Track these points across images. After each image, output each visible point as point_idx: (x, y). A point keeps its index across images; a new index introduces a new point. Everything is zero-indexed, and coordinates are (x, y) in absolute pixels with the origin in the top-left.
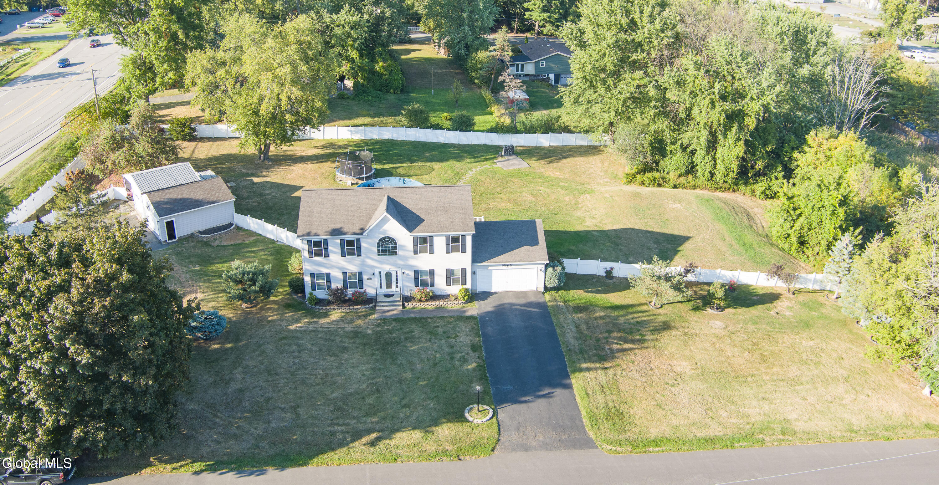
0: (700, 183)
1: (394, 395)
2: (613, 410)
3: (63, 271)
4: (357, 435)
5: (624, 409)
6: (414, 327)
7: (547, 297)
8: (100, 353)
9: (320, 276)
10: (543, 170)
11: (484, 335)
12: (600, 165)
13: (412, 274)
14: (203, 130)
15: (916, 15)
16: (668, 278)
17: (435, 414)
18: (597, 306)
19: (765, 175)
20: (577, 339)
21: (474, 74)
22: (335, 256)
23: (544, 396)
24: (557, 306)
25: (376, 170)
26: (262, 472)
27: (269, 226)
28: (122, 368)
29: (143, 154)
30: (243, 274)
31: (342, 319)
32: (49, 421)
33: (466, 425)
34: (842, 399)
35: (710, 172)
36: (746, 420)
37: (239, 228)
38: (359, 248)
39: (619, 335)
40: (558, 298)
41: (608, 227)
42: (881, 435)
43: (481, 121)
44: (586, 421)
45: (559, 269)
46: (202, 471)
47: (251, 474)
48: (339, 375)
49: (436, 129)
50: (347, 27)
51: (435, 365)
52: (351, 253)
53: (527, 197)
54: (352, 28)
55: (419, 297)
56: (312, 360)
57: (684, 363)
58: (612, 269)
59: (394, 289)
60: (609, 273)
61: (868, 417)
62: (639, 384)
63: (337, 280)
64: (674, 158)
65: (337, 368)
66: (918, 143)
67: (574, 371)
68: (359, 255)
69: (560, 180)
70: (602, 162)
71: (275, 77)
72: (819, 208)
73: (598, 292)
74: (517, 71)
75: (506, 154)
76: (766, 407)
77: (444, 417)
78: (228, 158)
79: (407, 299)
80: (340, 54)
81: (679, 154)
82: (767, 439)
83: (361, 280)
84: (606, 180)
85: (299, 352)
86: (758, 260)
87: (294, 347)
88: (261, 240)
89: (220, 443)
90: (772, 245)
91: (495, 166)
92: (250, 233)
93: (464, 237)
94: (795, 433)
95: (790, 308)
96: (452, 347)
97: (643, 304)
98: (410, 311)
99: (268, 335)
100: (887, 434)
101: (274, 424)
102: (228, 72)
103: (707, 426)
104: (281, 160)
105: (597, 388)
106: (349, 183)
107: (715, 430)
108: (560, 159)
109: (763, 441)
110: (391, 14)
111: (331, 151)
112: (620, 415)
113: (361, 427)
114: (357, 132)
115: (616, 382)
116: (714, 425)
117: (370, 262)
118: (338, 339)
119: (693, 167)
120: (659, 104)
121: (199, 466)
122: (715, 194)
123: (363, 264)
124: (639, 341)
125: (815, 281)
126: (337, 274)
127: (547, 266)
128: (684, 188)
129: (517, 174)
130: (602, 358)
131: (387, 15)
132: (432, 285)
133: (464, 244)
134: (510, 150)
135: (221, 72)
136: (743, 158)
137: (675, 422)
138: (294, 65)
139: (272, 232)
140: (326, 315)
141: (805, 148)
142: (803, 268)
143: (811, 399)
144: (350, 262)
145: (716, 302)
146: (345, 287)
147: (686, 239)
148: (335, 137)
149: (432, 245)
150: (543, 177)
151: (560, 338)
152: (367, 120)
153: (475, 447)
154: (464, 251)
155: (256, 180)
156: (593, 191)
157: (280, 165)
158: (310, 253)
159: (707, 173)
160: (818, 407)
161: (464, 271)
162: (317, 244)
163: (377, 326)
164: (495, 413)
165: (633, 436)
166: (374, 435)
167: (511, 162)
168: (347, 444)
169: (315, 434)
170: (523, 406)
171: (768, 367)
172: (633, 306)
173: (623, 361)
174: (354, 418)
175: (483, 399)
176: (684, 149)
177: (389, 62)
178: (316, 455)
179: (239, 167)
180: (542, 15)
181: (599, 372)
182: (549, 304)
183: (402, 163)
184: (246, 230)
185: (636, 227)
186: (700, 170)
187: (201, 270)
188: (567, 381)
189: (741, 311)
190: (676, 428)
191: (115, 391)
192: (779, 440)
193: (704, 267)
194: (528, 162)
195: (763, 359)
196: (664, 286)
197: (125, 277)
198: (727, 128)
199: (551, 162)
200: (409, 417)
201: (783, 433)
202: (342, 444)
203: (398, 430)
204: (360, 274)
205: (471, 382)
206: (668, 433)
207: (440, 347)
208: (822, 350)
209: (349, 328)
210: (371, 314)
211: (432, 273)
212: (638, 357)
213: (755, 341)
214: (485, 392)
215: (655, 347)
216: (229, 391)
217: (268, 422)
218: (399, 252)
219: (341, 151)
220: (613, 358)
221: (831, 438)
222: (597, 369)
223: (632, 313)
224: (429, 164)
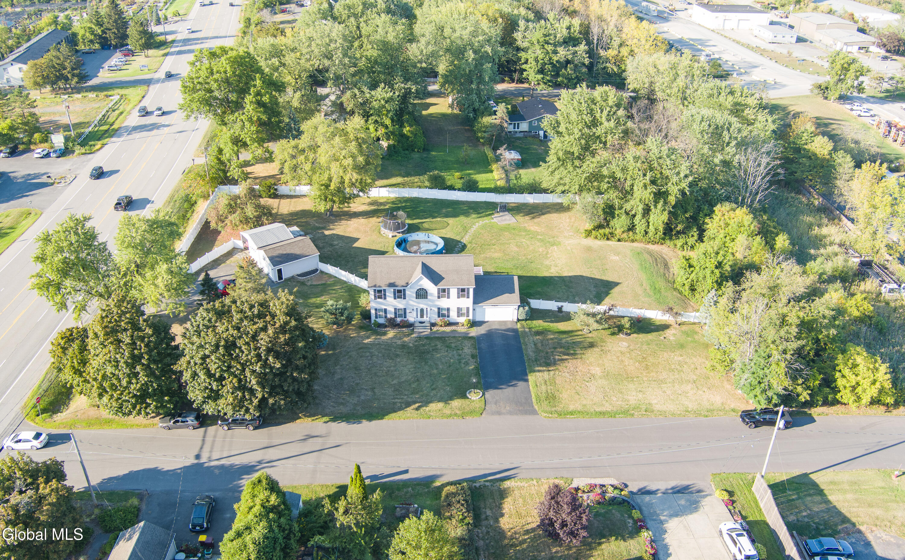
0: (638, 238)
1: (427, 383)
2: (550, 395)
3: (262, 320)
4: (408, 405)
5: (557, 394)
6: (438, 343)
7: (519, 325)
8: (284, 362)
9: (381, 310)
10: (526, 225)
11: (479, 349)
12: (568, 220)
13: (436, 310)
14: (283, 189)
15: (858, 74)
16: (594, 315)
17: (450, 394)
18: (550, 331)
19: (684, 233)
20: (534, 352)
21: (479, 135)
22: (390, 299)
23: (512, 386)
24: (524, 331)
25: (409, 224)
26: (360, 423)
27: (343, 272)
28: (293, 370)
29: (252, 217)
30: (336, 310)
31: (395, 337)
32: (260, 396)
33: (467, 400)
34: (687, 393)
35: (645, 231)
36: (626, 403)
37: (322, 272)
38: (405, 295)
39: (561, 350)
40: (526, 326)
41: (566, 274)
42: (703, 414)
43: (484, 179)
44: (534, 400)
45: (527, 308)
46: (328, 422)
47: (354, 423)
48: (395, 371)
49: (450, 190)
50: (383, 102)
51: (450, 366)
52: (400, 297)
53: (513, 248)
54: (386, 102)
55: (440, 324)
56: (379, 362)
57: (597, 369)
58: (562, 306)
59: (425, 319)
60: (560, 309)
61: (699, 404)
62: (568, 380)
63: (391, 313)
64: (620, 219)
65: (394, 366)
66: (816, 203)
67: (530, 372)
68: (405, 298)
69: (538, 233)
70: (570, 218)
71: (341, 166)
72: (704, 269)
73: (552, 322)
74: (514, 128)
75: (501, 211)
76: (640, 396)
77: (455, 396)
78: (305, 213)
79: (433, 325)
80: (376, 121)
81: (624, 217)
82: (636, 413)
83: (405, 313)
84: (570, 234)
85: (371, 357)
86: (661, 301)
87: (368, 354)
88: (338, 281)
89: (334, 407)
90: (675, 289)
91: (492, 221)
92: (330, 276)
93: (468, 289)
94: (653, 411)
95: (674, 335)
96: (460, 355)
97: (579, 330)
98: (435, 333)
99: (352, 346)
100: (706, 413)
101: (362, 398)
102: (307, 158)
103: (603, 405)
104: (341, 216)
105: (543, 382)
106: (390, 236)
107: (607, 407)
108: (540, 215)
109: (633, 415)
110: (416, 90)
111: (375, 207)
112: (554, 397)
113: (409, 400)
114: (393, 192)
115: (554, 378)
116: (607, 405)
117: (411, 303)
118: (393, 350)
119: (633, 226)
120: (611, 180)
121: (326, 419)
122: (647, 246)
123: (407, 304)
124: (572, 354)
125: (695, 317)
126: (391, 309)
127: (519, 306)
128: (625, 241)
129: (507, 228)
130: (548, 365)
131: (413, 91)
132: (448, 316)
133: (468, 293)
134: (505, 208)
135: (302, 158)
136: (667, 223)
137: (585, 402)
138: (354, 157)
139: (345, 276)
140: (385, 334)
141: (714, 216)
142: (692, 306)
143: (669, 392)
144: (399, 302)
145: (625, 330)
146: (396, 317)
147: (617, 284)
148: (377, 195)
149: (449, 293)
150: (525, 230)
151: (524, 352)
152: (399, 180)
153: (472, 412)
154: (468, 297)
155: (327, 233)
156: (559, 243)
157: (341, 220)
158: (375, 296)
159: (643, 231)
160: (671, 397)
161: (468, 309)
162: (380, 291)
163: (416, 342)
164: (484, 394)
165: (559, 409)
166: (417, 405)
167: (504, 218)
168: (403, 409)
169: (385, 403)
170: (499, 391)
171: (648, 373)
172: (572, 331)
173: (562, 367)
174: (405, 395)
175: (477, 386)
176: (627, 213)
177: (414, 127)
178: (387, 415)
179: (313, 222)
180: (537, 76)
181: (545, 373)
182: (520, 330)
183: (426, 218)
184: (327, 274)
185: (584, 275)
186: (638, 229)
187: (303, 303)
188: (526, 378)
189: (642, 336)
190: (585, 405)
191: (290, 381)
192: (642, 415)
193: (623, 306)
194: (517, 217)
195: (647, 367)
196: (591, 320)
197: (293, 323)
198: (656, 202)
199: (533, 218)
200: (436, 395)
201: (646, 411)
202: (400, 409)
203: (431, 402)
204: (405, 309)
205: (471, 376)
206: (580, 408)
207: (453, 355)
208: (686, 363)
209: (399, 342)
210: (412, 334)
211: (448, 309)
212: (570, 364)
213: (645, 356)
214: (478, 382)
215: (581, 358)
216: (335, 379)
217: (359, 397)
218: (429, 297)
219: (382, 207)
220: (555, 364)
221: (673, 414)
222: (544, 371)
223: (571, 336)
224: (445, 219)
